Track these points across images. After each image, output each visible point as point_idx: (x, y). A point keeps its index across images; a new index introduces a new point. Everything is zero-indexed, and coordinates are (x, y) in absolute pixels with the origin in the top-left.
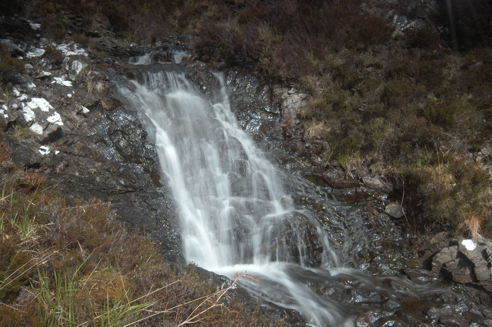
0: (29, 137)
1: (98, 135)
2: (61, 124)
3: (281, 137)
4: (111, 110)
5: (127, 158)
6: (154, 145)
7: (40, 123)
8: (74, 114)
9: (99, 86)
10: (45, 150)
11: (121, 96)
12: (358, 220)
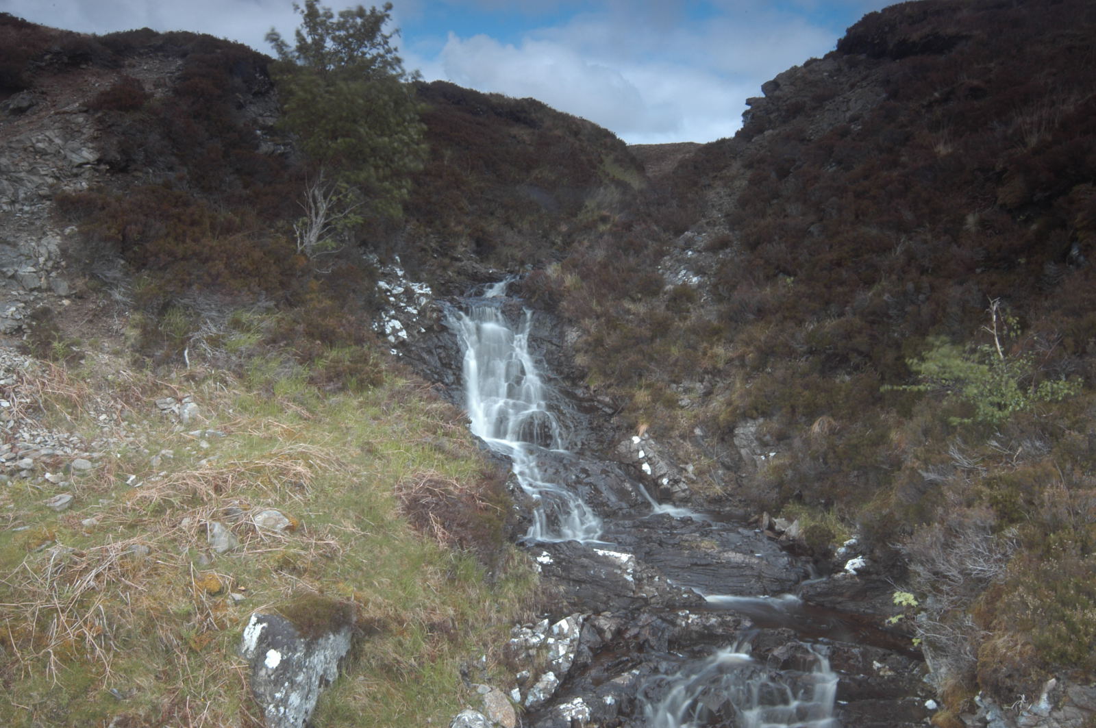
0: (386, 343)
1: (428, 347)
2: (406, 337)
3: (556, 363)
4: (440, 332)
5: (444, 365)
6: (462, 358)
7: (394, 336)
8: (415, 332)
9: (435, 315)
10: (394, 352)
11: (449, 322)
12: (585, 424)
